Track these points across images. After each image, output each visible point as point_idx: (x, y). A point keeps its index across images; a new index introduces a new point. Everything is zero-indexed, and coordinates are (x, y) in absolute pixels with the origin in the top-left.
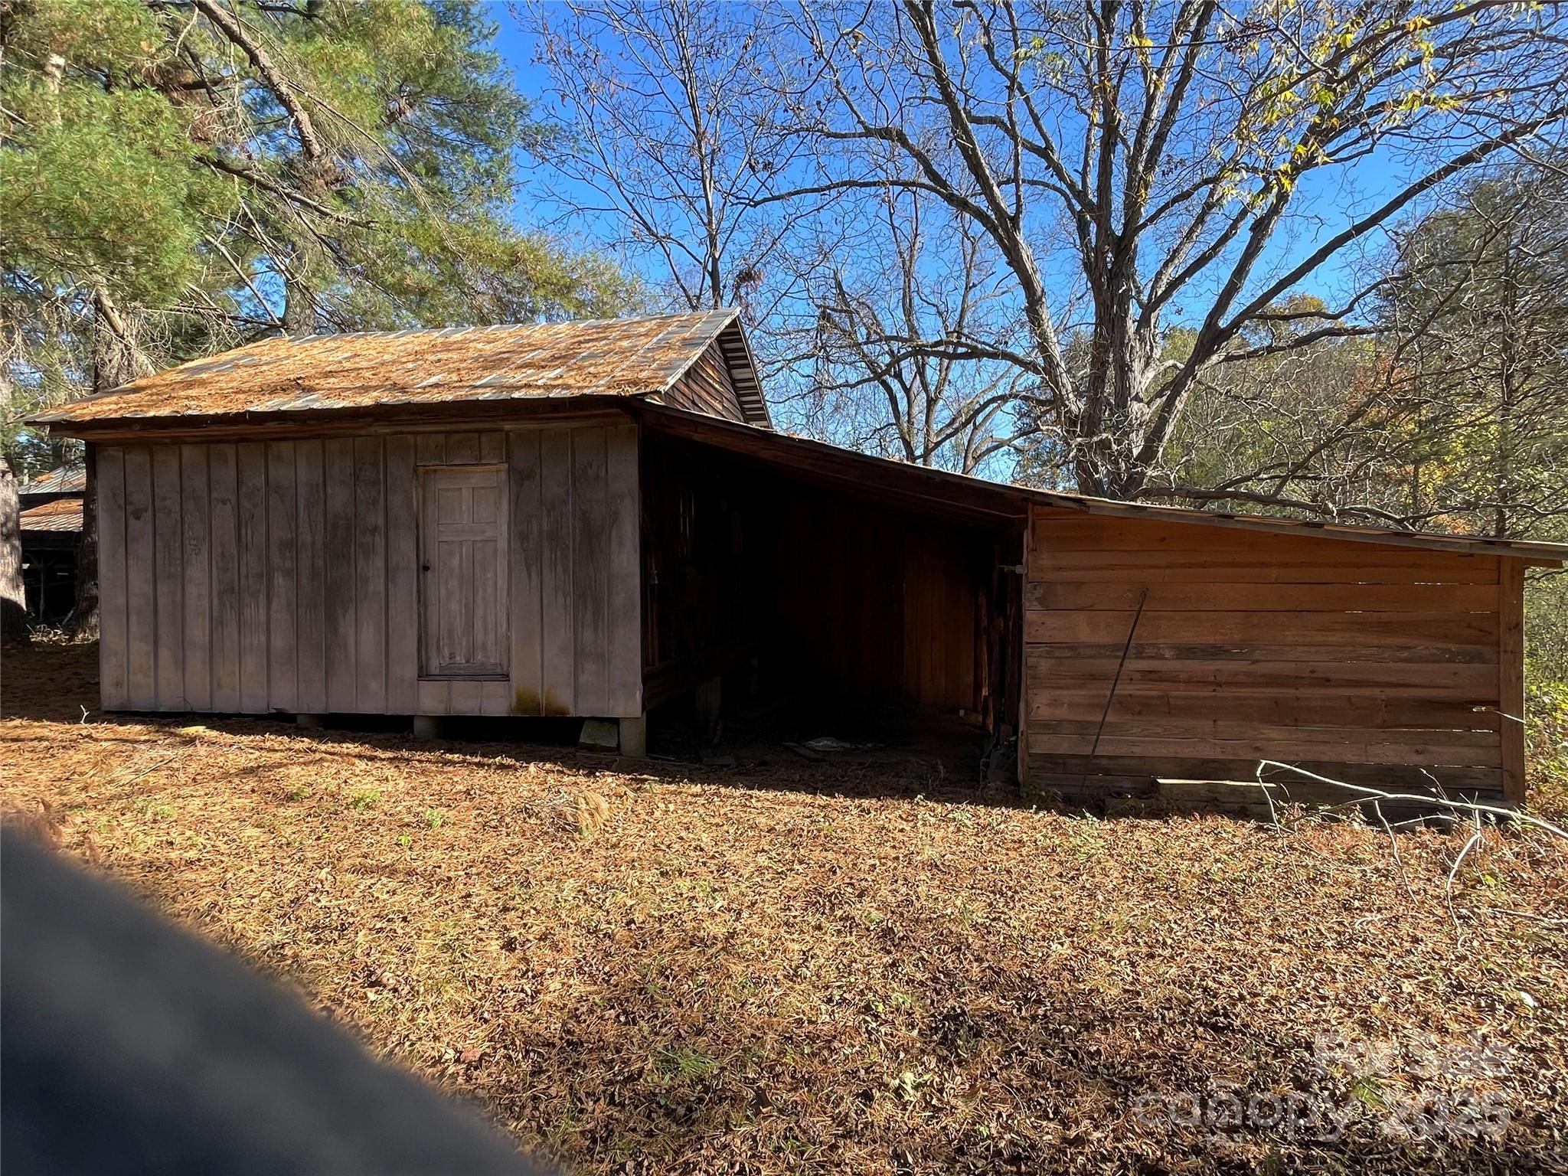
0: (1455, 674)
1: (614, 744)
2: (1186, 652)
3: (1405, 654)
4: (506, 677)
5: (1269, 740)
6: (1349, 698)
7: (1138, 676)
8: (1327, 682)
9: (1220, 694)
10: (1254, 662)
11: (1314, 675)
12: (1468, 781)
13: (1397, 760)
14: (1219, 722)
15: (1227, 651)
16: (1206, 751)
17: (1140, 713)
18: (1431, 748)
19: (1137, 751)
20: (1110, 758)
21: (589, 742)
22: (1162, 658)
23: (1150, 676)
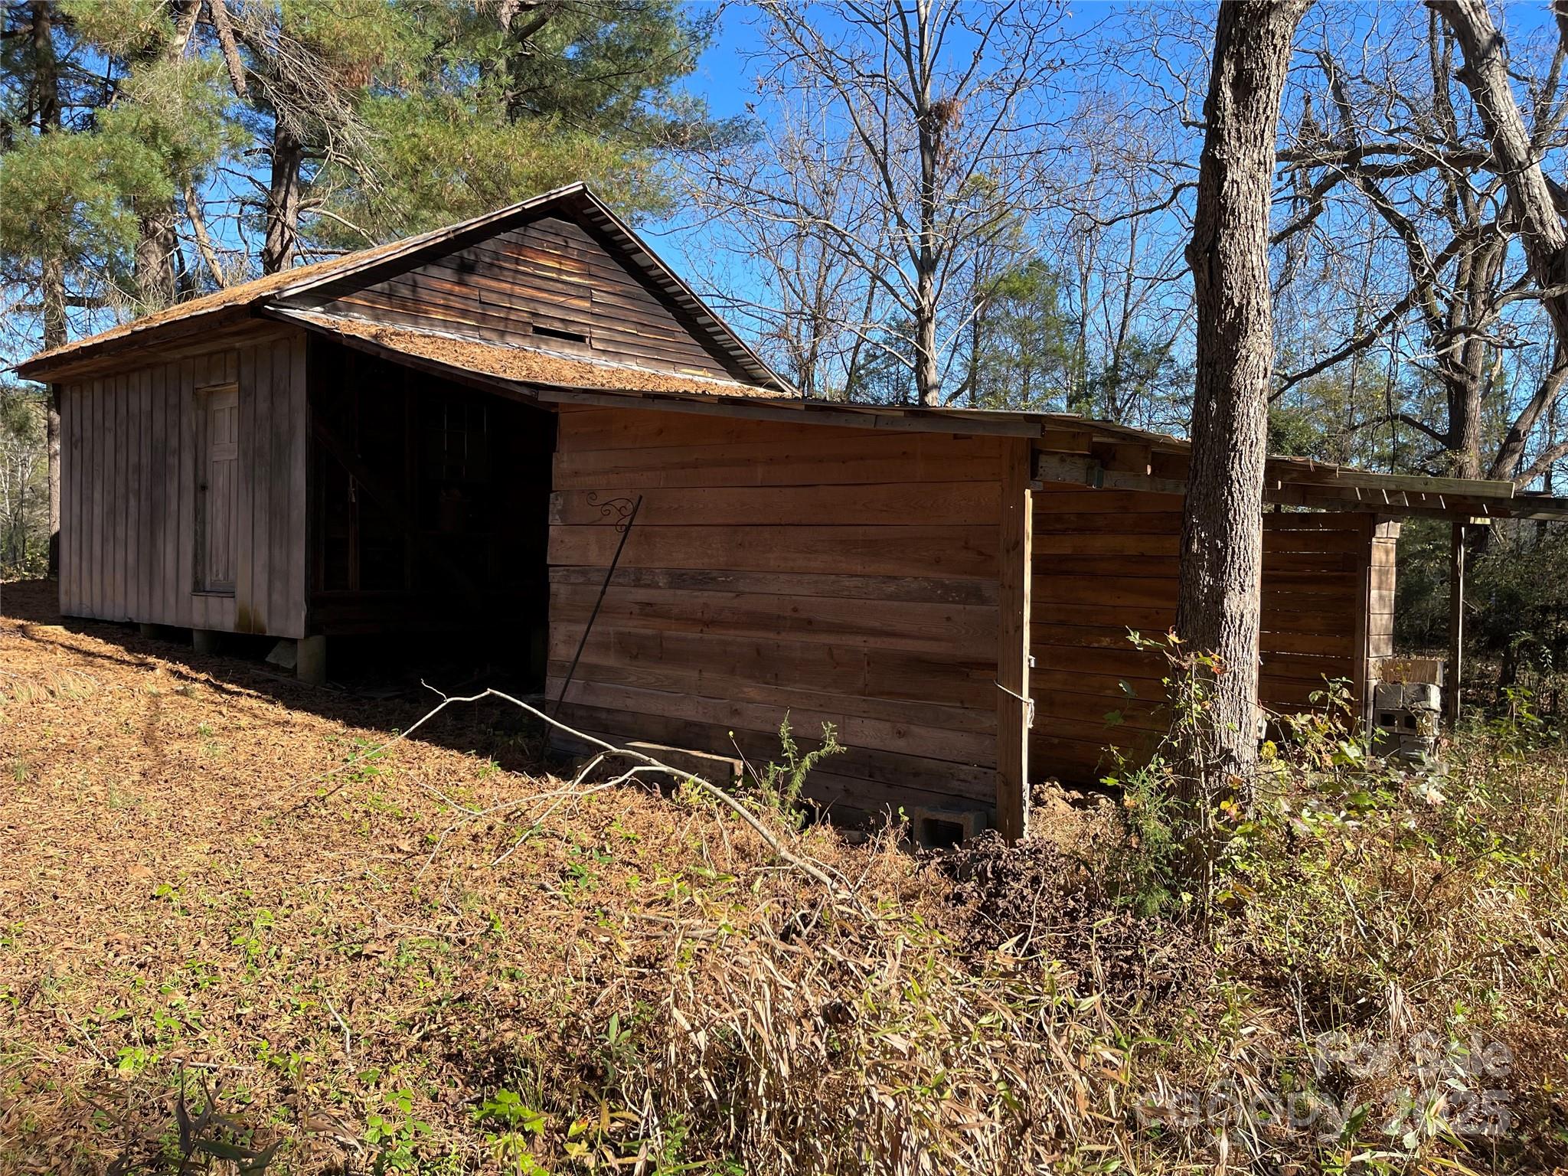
0: (948, 619)
1: (290, 666)
2: (679, 579)
3: (891, 588)
4: (231, 594)
5: (750, 701)
6: (830, 649)
7: (636, 609)
8: (808, 625)
9: (706, 636)
10: (739, 594)
11: (796, 615)
12: (955, 784)
13: (874, 743)
14: (705, 674)
15: (714, 579)
16: (689, 711)
17: (636, 657)
18: (915, 729)
19: (631, 704)
20: (609, 711)
21: (273, 661)
22: (653, 585)
23: (648, 610)
